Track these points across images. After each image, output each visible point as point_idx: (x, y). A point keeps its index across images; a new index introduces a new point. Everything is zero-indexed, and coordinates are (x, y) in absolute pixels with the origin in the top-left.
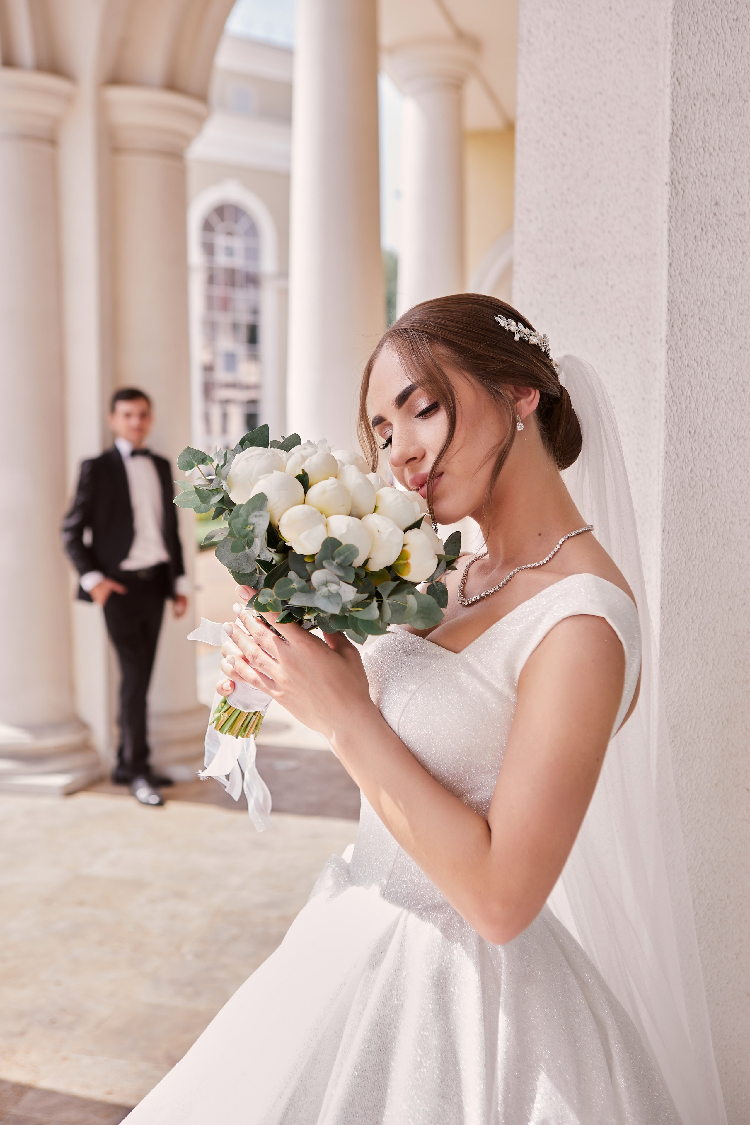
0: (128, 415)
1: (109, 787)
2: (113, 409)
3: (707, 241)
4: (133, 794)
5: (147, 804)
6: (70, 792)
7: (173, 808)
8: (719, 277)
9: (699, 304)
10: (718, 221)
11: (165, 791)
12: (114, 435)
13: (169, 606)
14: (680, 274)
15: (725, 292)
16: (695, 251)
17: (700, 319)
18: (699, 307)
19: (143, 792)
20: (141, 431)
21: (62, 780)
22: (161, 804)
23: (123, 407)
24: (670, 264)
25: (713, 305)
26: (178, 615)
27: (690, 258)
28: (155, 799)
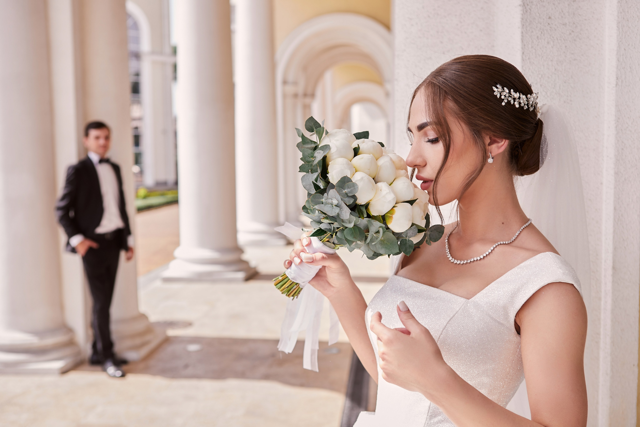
0: (97, 138)
1: (87, 367)
2: (87, 134)
3: (545, 40)
4: (105, 370)
5: (115, 377)
6: (64, 372)
7: (130, 378)
8: (552, 61)
9: (540, 76)
10: (551, 27)
11: (125, 368)
12: (86, 150)
13: (123, 255)
14: (529, 59)
15: (555, 69)
16: (538, 45)
17: (541, 85)
18: (540, 78)
19: (111, 369)
20: (106, 147)
21: (59, 365)
22: (123, 376)
23: (94, 133)
24: (523, 53)
25: (548, 77)
26: (129, 259)
27: (535, 49)
28: (119, 373)
